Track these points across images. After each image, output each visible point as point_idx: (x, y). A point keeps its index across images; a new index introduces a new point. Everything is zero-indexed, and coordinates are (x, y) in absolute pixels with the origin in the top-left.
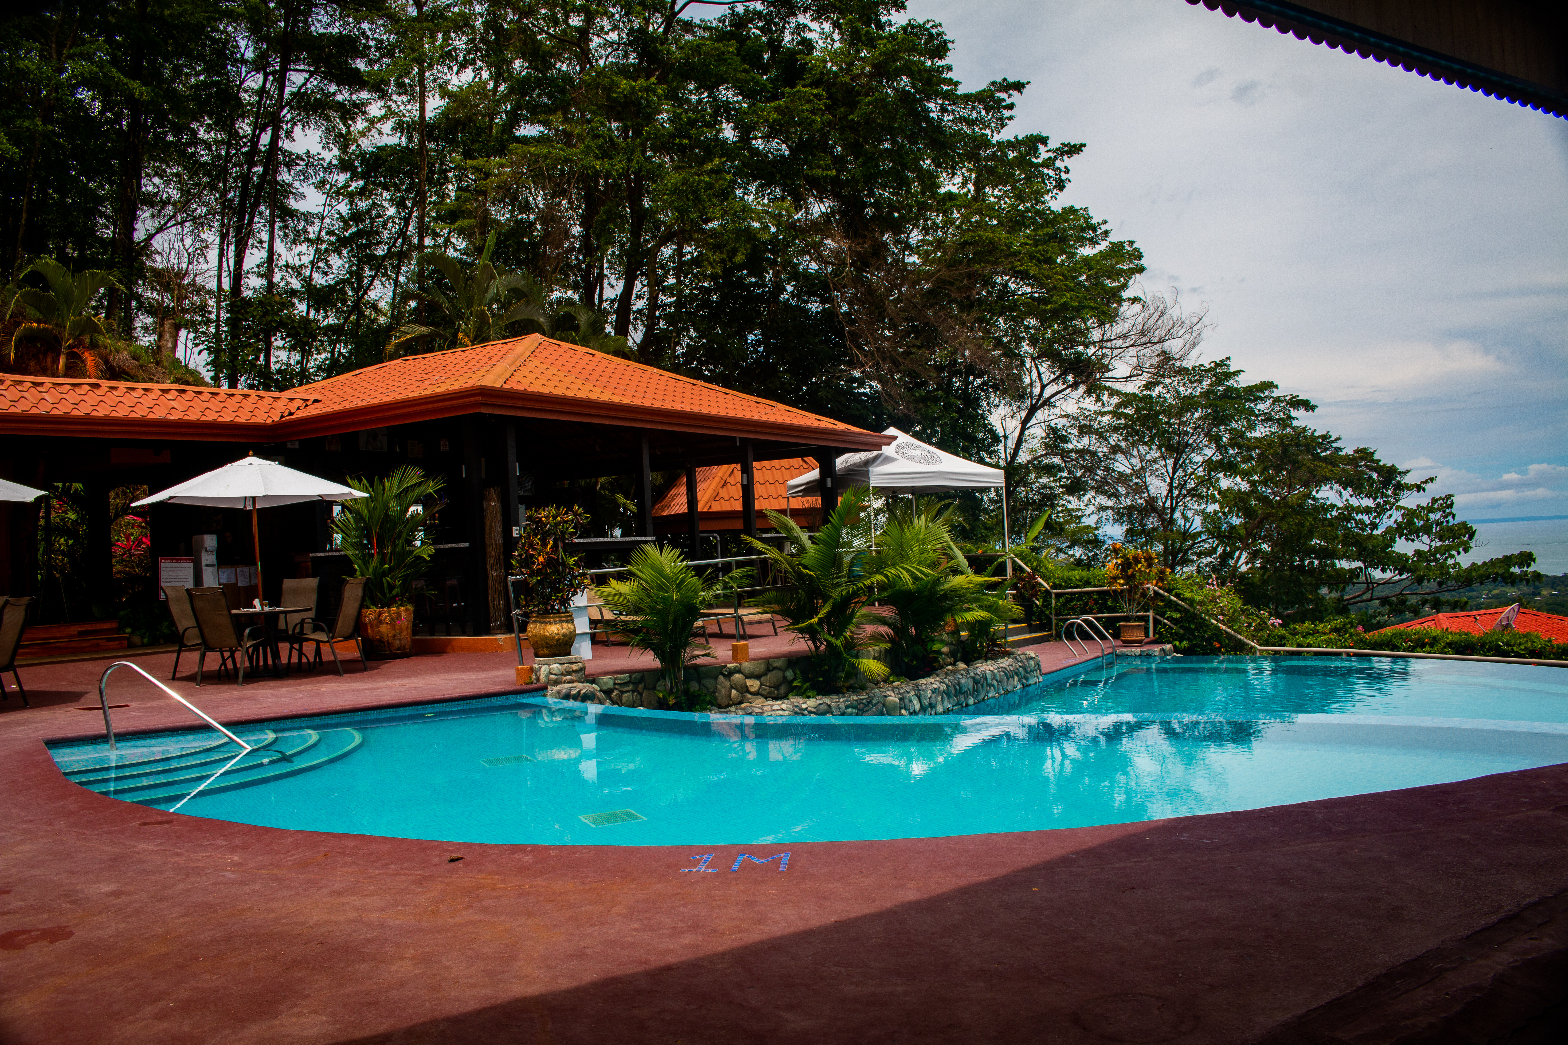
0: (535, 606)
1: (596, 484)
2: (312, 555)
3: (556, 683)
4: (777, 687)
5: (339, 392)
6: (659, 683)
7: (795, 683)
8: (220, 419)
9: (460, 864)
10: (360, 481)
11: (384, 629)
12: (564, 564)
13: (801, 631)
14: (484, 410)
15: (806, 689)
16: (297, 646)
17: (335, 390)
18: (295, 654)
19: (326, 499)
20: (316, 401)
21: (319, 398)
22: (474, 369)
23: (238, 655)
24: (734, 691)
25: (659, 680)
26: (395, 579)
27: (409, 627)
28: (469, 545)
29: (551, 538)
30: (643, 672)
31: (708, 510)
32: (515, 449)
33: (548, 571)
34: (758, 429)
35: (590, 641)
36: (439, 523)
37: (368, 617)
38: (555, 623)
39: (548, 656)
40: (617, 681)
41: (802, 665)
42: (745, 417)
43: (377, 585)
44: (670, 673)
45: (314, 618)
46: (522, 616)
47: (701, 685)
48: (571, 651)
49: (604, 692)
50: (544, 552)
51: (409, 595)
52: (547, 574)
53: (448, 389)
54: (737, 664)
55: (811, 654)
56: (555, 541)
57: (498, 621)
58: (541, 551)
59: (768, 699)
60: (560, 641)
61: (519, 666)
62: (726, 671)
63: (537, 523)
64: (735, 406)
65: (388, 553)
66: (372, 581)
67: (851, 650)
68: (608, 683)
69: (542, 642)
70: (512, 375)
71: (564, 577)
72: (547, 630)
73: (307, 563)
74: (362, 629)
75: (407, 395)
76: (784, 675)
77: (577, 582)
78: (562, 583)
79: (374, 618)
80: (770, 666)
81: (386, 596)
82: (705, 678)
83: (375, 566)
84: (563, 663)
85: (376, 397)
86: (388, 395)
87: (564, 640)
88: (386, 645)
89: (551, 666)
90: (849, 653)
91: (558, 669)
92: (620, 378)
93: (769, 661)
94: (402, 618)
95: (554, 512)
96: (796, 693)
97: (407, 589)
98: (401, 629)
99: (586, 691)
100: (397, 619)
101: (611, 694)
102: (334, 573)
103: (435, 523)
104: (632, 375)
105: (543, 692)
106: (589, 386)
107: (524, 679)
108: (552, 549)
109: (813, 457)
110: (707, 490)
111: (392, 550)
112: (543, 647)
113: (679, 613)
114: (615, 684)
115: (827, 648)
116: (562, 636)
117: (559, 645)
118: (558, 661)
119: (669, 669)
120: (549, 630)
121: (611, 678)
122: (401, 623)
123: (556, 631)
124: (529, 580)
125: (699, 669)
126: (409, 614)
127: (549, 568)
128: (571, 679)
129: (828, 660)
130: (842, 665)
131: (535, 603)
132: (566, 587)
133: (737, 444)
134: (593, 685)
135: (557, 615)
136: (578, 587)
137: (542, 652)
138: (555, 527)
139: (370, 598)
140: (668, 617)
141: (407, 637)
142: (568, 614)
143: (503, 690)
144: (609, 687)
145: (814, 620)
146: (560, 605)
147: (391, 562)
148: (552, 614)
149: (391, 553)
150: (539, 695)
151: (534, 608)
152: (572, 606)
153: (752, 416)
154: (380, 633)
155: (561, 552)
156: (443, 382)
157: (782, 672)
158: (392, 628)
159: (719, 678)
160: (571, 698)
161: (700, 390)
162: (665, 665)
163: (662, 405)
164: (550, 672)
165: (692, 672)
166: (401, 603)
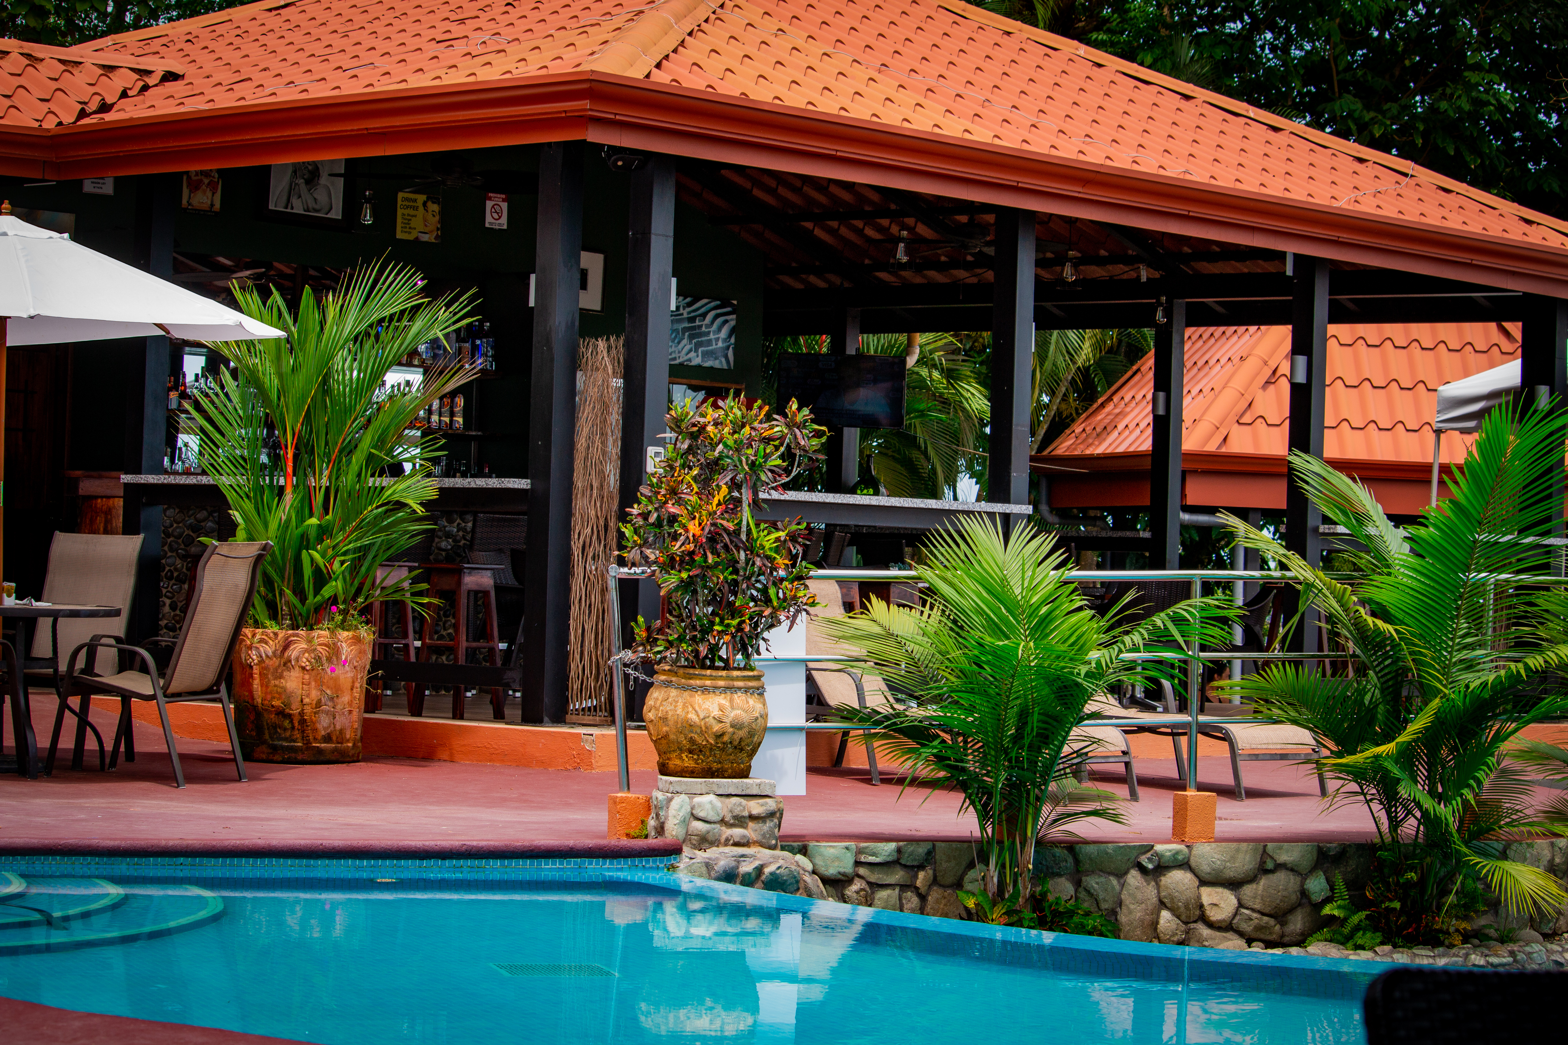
0: (670, 644)
1: (908, 349)
2: (126, 478)
3: (704, 842)
4: (1280, 915)
5: (228, 55)
6: (972, 874)
7: (1327, 910)
10: (265, 295)
11: (292, 682)
12: (751, 548)
13: (1358, 774)
14: (595, 136)
15: (1357, 928)
16: (75, 702)
17: (219, 46)
18: (71, 722)
19: (176, 334)
20: (170, 77)
21: (178, 69)
22: (586, 18)
24: (1165, 915)
25: (971, 865)
26: (334, 557)
27: (358, 685)
28: (532, 484)
29: (722, 479)
30: (933, 841)
31: (1206, 449)
32: (671, 241)
33: (711, 559)
34: (1345, 236)
35: (804, 749)
36: (461, 420)
37: (257, 648)
38: (718, 692)
39: (692, 774)
40: (863, 859)
41: (1352, 864)
42: (1310, 200)
43: (284, 564)
44: (1001, 850)
45: (121, 634)
46: (636, 669)
47: (1080, 889)
48: (750, 766)
49: (826, 881)
50: (704, 513)
51: (366, 599)
52: (708, 567)
53: (510, 72)
54: (1182, 847)
55: (1377, 840)
56: (735, 485)
57: (590, 697)
58: (698, 508)
59: (1254, 944)
60: (726, 738)
61: (619, 795)
62: (1150, 860)
63: (693, 436)
64: (1289, 167)
65: (320, 488)
66: (273, 555)
67: (1478, 835)
68: (837, 858)
69: (682, 738)
70: (682, 43)
71: (749, 578)
72: (694, 708)
73: (109, 497)
74: (238, 677)
75: (405, 81)
76: (1302, 884)
77: (781, 595)
78: (744, 592)
79: (270, 654)
80: (1269, 860)
81: (306, 599)
82: (1093, 872)
83: (284, 518)
84: (729, 796)
85: (324, 79)
86: (356, 76)
87: (737, 737)
88: (296, 724)
89: (697, 799)
90: (1470, 841)
91: (714, 807)
92: (978, 68)
93: (1265, 846)
94: (343, 658)
95: (739, 413)
96: (1328, 936)
97: (362, 585)
98: (338, 690)
99: (779, 868)
100: (329, 659)
101: (844, 888)
102: (172, 526)
103: (451, 421)
104: (1013, 61)
105: (672, 860)
106: (887, 86)
107: (628, 823)
108: (723, 507)
109: (1504, 324)
110: (1220, 392)
111: (331, 483)
112: (681, 750)
113: (1033, 699)
114: (858, 863)
115: (1421, 828)
116: (732, 726)
117: (723, 750)
118: (715, 788)
119: (1000, 842)
120: (700, 707)
121: (847, 848)
122: (339, 671)
123: (716, 713)
124: (660, 577)
125: (1077, 847)
126: (362, 652)
127: (712, 553)
128: (744, 836)
129: (1421, 859)
130: (1454, 874)
131: (670, 638)
132: (752, 604)
133: (1289, 272)
134: (799, 857)
135: (724, 673)
136: (784, 608)
137: (678, 762)
138: (738, 450)
139: (264, 598)
140: (1007, 703)
141: (350, 712)
142: (751, 673)
143: (571, 843)
144: (842, 870)
145: (1392, 745)
146: (734, 647)
147: (327, 513)
148: (710, 668)
149: (328, 489)
150: (662, 865)
151: (667, 649)
152: (765, 654)
153: (1333, 197)
154: (283, 692)
155: (746, 514)
156: (499, 52)
157: (1298, 879)
158: (316, 681)
159: (1129, 876)
160: (738, 880)
161: (1201, 114)
162: (989, 830)
163: (1080, 152)
164: (692, 814)
165: (1058, 851)
166: (344, 621)
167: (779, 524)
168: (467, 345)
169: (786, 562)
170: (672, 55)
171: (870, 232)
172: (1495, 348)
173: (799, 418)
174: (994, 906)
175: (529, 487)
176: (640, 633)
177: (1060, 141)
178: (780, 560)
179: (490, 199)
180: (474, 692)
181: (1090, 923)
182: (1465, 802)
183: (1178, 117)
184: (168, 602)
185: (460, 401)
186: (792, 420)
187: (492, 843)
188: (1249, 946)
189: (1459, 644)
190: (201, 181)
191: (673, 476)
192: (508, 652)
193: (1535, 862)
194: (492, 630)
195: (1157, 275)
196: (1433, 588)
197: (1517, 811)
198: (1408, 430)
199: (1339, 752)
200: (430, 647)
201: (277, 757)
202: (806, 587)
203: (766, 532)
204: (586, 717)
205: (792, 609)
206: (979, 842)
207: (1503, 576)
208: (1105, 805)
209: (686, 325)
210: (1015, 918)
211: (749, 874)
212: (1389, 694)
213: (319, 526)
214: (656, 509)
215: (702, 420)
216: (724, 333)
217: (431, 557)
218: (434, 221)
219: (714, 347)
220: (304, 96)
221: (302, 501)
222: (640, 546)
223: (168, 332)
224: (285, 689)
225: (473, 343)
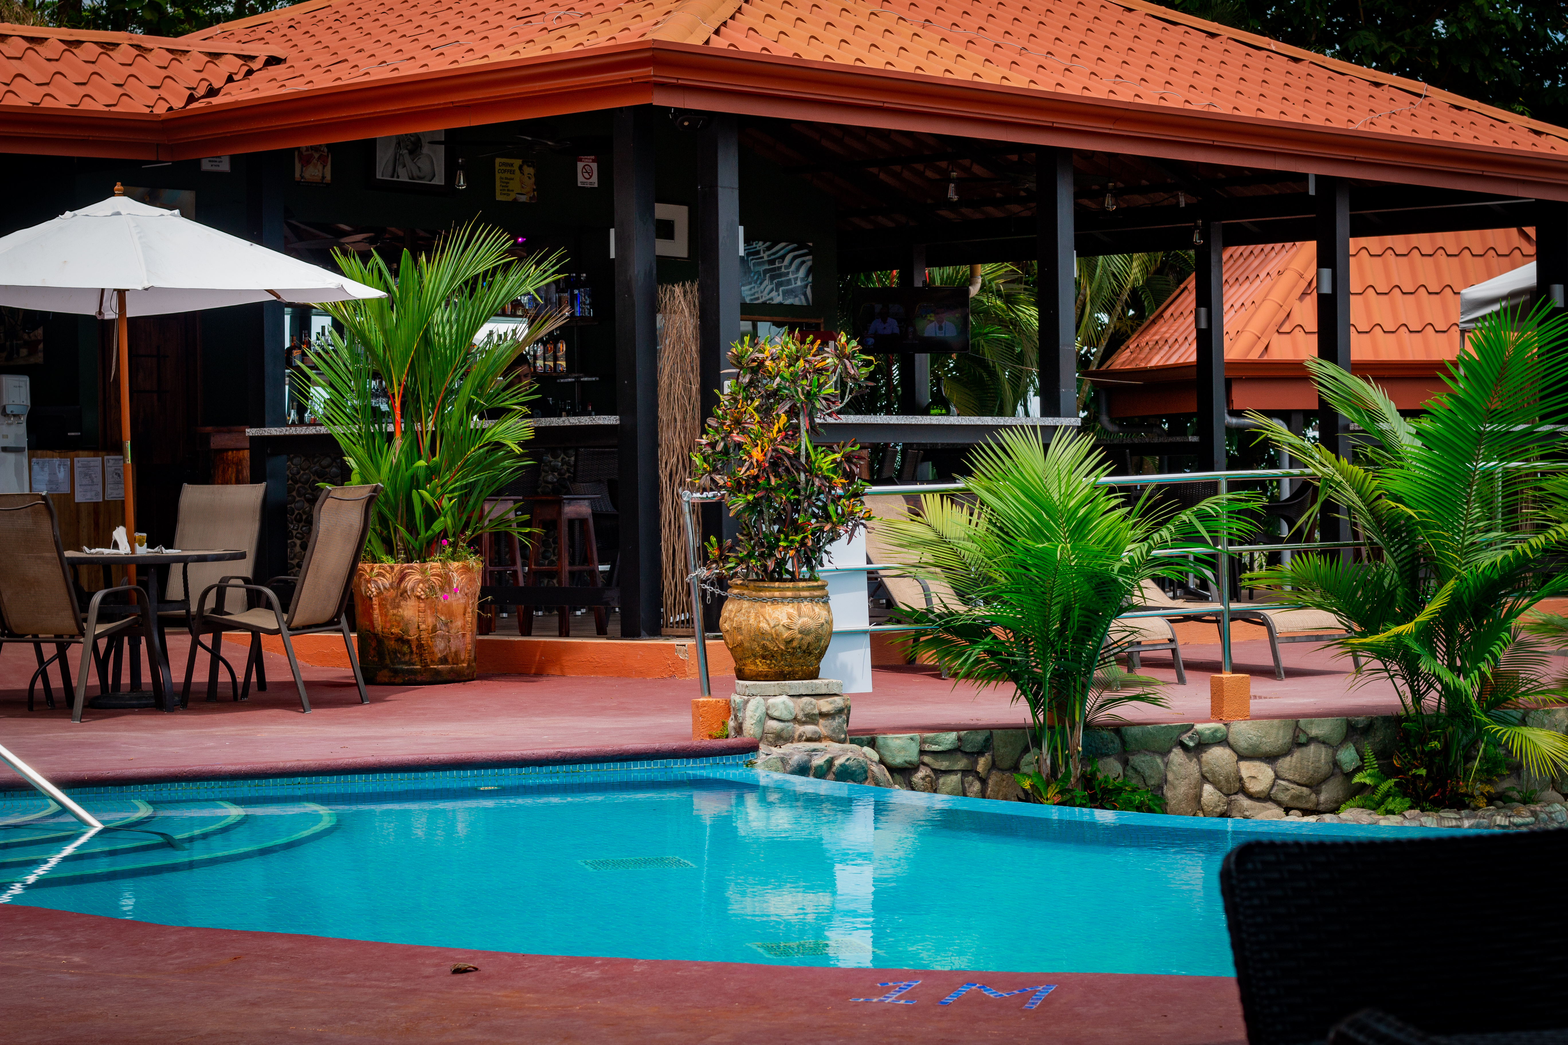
0: (741, 561)
1: (971, 280)
2: (251, 432)
3: (779, 739)
4: (1315, 785)
5: (327, 38)
6: (1028, 758)
7: (1358, 779)
8: (48, 103)
9: (471, 977)
10: (365, 257)
11: (409, 610)
12: (810, 470)
13: (1381, 652)
14: (660, 100)
15: (1387, 795)
16: (207, 639)
17: (319, 31)
18: (203, 658)
19: (288, 299)
20: (273, 61)
21: (280, 53)
23: (75, 652)
24: (1208, 788)
25: (1026, 750)
26: (443, 495)
27: (469, 610)
28: (621, 420)
29: (782, 408)
30: (991, 729)
31: (1248, 358)
32: (736, 193)
33: (774, 482)
34: (1361, 156)
35: (869, 650)
36: (564, 363)
37: (376, 581)
38: (786, 602)
39: (766, 677)
40: (927, 748)
41: (1380, 735)
42: (1328, 124)
43: (397, 504)
44: (1053, 735)
45: (249, 574)
46: (712, 584)
47: (1128, 768)
48: (819, 668)
49: (893, 770)
50: (766, 440)
51: (473, 533)
52: (771, 489)
53: (581, 44)
54: (1220, 725)
55: (1403, 713)
56: (793, 412)
57: (683, 611)
58: (759, 436)
59: (1292, 812)
60: (795, 644)
61: (701, 700)
62: (1191, 738)
63: (754, 371)
64: (1308, 95)
65: (427, 432)
66: (386, 495)
67: (1497, 704)
68: (903, 748)
69: (755, 645)
70: (739, 10)
71: (810, 497)
72: (765, 618)
73: (238, 450)
74: (359, 609)
75: (487, 56)
76: (1334, 755)
77: (840, 511)
78: (806, 511)
79: (388, 586)
80: (1301, 734)
81: (419, 534)
82: (1139, 751)
83: (394, 461)
84: (800, 696)
85: (414, 58)
86: (442, 54)
87: (805, 643)
88: (415, 649)
89: (772, 701)
90: (1489, 710)
91: (786, 707)
92: (1015, 19)
93: (1297, 722)
94: (455, 586)
95: (794, 348)
96: (1360, 803)
97: (469, 518)
98: (451, 615)
99: (848, 760)
100: (442, 588)
101: (911, 775)
102: (299, 473)
103: (555, 365)
104: (1048, 10)
105: (750, 757)
106: (930, 40)
107: (710, 725)
108: (783, 433)
109: (1524, 228)
110: (1261, 304)
111: (436, 427)
112: (755, 656)
113: (1075, 595)
114: (922, 752)
115: (1443, 700)
116: (800, 632)
117: (793, 654)
118: (787, 690)
119: (1051, 728)
120: (770, 617)
121: (912, 739)
122: (452, 598)
123: (785, 621)
124: (729, 500)
125: (1123, 729)
126: (472, 580)
127: (775, 476)
128: (816, 732)
129: (1443, 729)
130: (1477, 741)
131: (740, 555)
132: (813, 521)
133: (1312, 191)
134: (867, 750)
135: (791, 585)
136: (843, 523)
137: (753, 667)
138: (794, 382)
139: (380, 535)
140: (1050, 601)
141: (464, 635)
142: (815, 584)
143: (657, 746)
144: (908, 759)
145: (1412, 624)
146: (799, 561)
147: (434, 455)
148: (778, 580)
149: (434, 434)
150: (741, 762)
151: (738, 564)
152: (827, 566)
153: (1350, 121)
154: (401, 621)
155: (805, 440)
156: (572, 25)
157: (1330, 751)
158: (430, 609)
159: (1172, 754)
160: (812, 773)
161: (1226, 50)
162: (1041, 717)
163: (1111, 91)
164: (767, 714)
165: (1105, 734)
166: (454, 552)
167: (835, 447)
168: (566, 295)
169: (843, 481)
170: (729, 21)
171: (929, 174)
172: (1517, 252)
173: (848, 350)
174: (1048, 786)
175: (618, 422)
176: (714, 552)
177: (1092, 83)
178: (836, 479)
179: (581, 160)
180: (584, 611)
181: (1137, 798)
182: (1483, 675)
183: (1204, 55)
184: (298, 542)
185: (562, 347)
186: (841, 352)
187: (585, 749)
188: (1287, 814)
189: (1470, 528)
190: (312, 155)
191: (737, 408)
192: (608, 575)
193: (1553, 726)
194: (592, 553)
195: (1194, 200)
196: (1445, 478)
197: (1532, 680)
198: (1437, 332)
199: (1363, 632)
200: (536, 573)
201: (398, 680)
202: (862, 503)
203: (823, 455)
204: (680, 629)
205: (850, 524)
206: (1032, 728)
207: (1514, 464)
208: (1147, 690)
209: (767, 267)
210: (1068, 796)
211: (821, 766)
212: (1407, 577)
213: (428, 467)
214: (723, 439)
215: (760, 356)
216: (802, 273)
217: (539, 490)
218: (530, 183)
219: (793, 286)
220: (395, 74)
221: (411, 443)
222: (710, 473)
223: (279, 297)
224: (402, 617)
225: (572, 293)
